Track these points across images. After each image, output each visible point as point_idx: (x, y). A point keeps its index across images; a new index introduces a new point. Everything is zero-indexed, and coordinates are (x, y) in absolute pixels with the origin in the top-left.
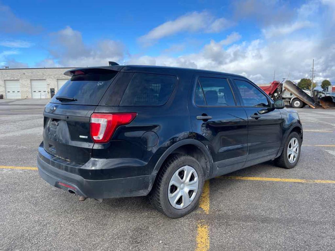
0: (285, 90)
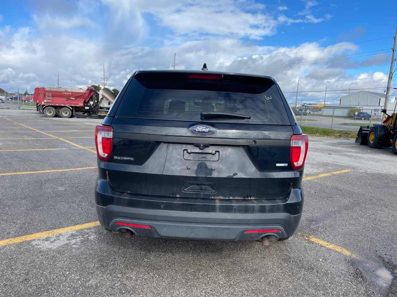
0: (102, 99)
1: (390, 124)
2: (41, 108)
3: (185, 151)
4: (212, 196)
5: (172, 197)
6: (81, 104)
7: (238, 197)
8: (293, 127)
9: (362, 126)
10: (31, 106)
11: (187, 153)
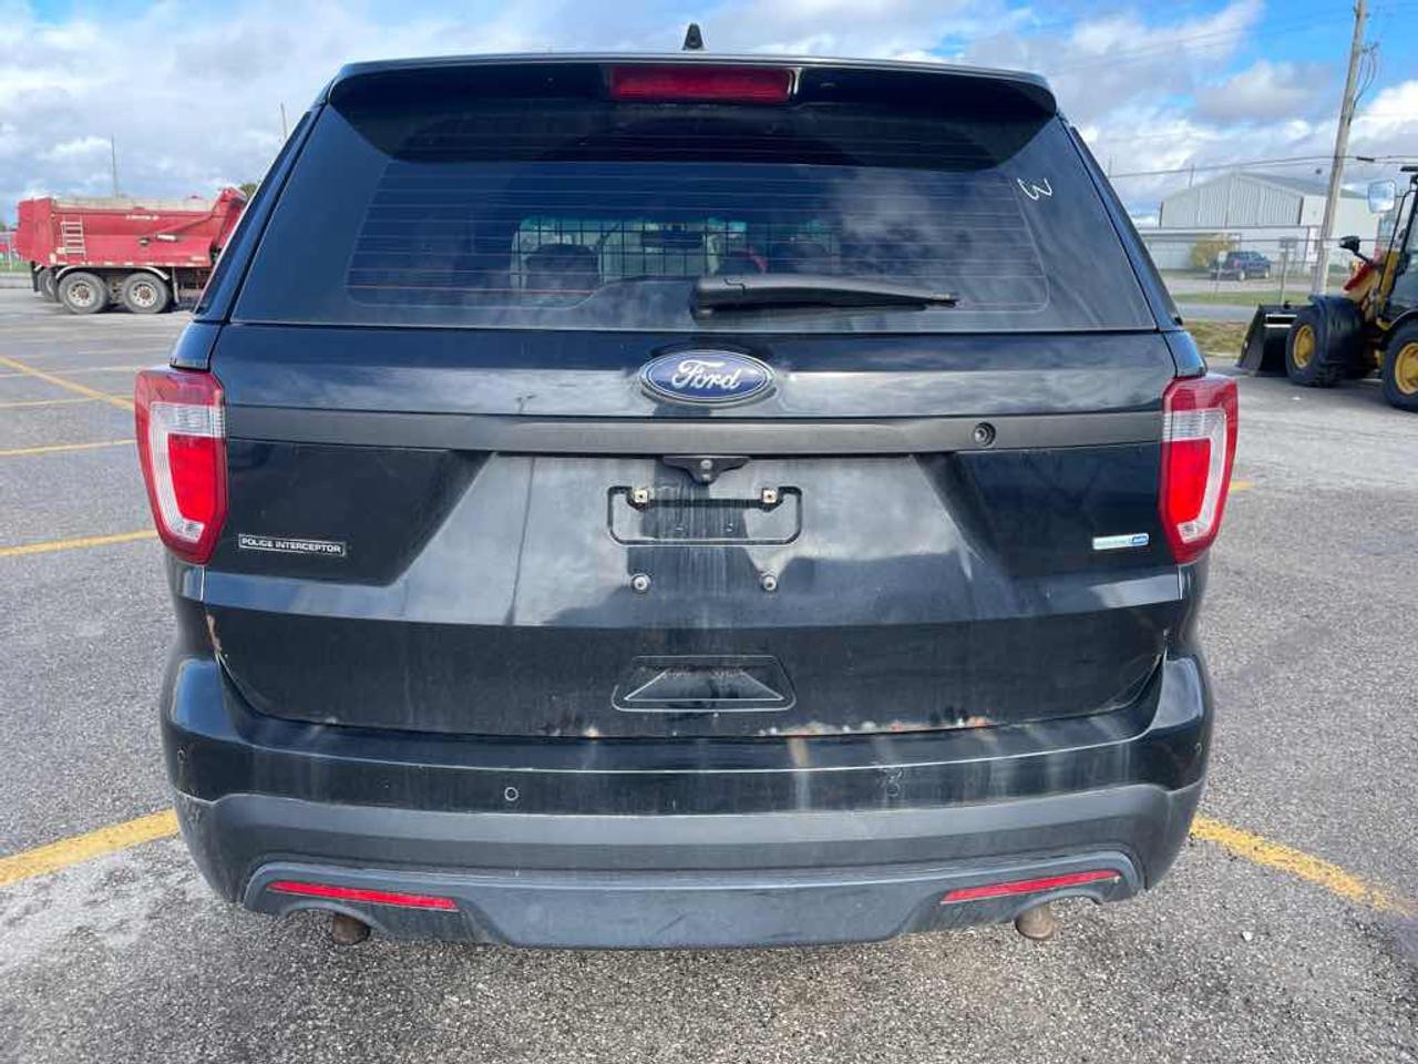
1: (1371, 292)
2: (50, 280)
3: (620, 498)
4: (770, 726)
5: (563, 741)
6: (203, 259)
7: (903, 719)
8: (1169, 337)
9: (1262, 303)
10: (13, 274)
11: (630, 508)
